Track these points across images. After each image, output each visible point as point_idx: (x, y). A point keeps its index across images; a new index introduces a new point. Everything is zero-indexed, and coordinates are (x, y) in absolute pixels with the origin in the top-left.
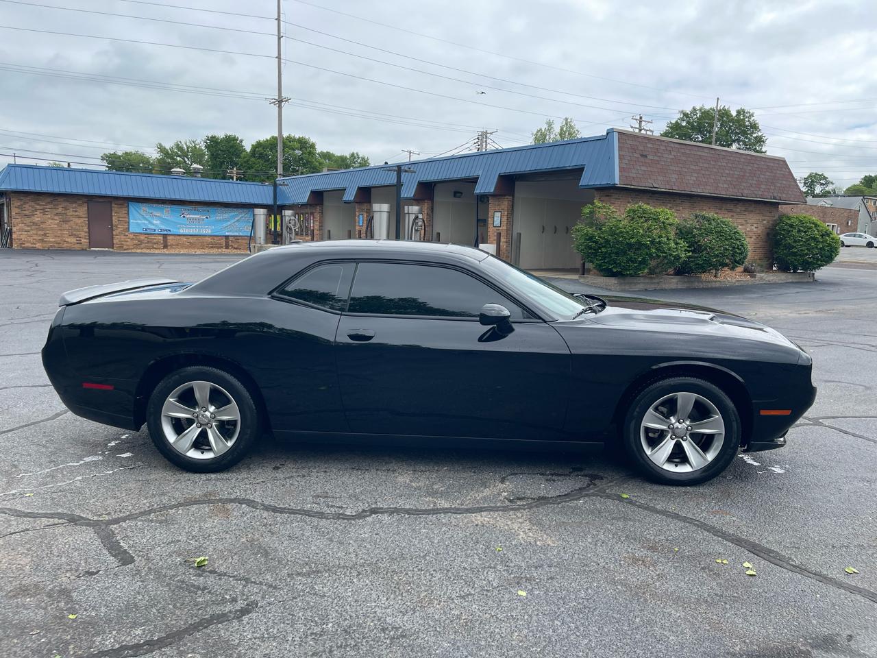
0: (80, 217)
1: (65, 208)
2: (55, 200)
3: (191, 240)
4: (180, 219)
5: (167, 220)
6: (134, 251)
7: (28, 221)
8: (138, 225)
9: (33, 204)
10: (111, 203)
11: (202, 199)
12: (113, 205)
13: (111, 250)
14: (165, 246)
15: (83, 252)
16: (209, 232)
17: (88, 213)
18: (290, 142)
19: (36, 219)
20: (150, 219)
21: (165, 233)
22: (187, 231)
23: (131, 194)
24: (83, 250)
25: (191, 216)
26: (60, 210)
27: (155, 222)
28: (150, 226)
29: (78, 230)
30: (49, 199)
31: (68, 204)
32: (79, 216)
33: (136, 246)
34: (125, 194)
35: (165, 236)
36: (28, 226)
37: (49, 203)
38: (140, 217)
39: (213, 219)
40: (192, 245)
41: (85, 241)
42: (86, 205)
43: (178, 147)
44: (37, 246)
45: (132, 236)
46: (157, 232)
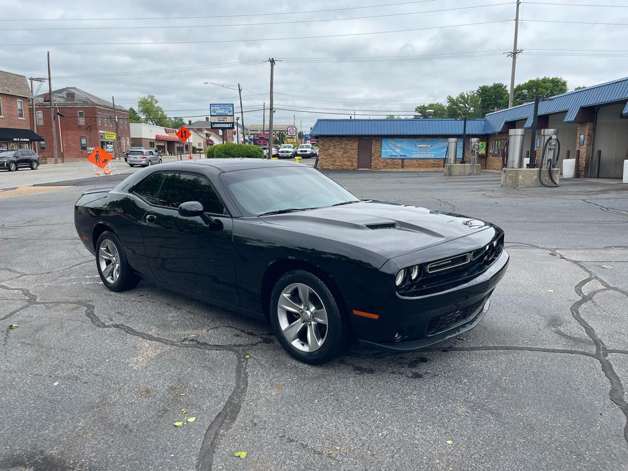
0: (354, 150)
1: (346, 144)
2: (341, 139)
3: (420, 162)
4: (414, 149)
5: (405, 149)
6: (383, 170)
7: (326, 153)
8: (387, 152)
9: (329, 142)
10: (372, 139)
11: (428, 133)
12: (373, 141)
13: (370, 169)
14: (403, 167)
15: (354, 171)
16: (432, 156)
17: (358, 147)
18: (544, 83)
19: (331, 152)
20: (394, 149)
21: (403, 157)
22: (417, 156)
23: (383, 133)
24: (354, 170)
25: (421, 146)
26: (344, 145)
27: (397, 151)
28: (394, 154)
29: (352, 158)
30: (338, 139)
31: (347, 141)
32: (353, 148)
33: (385, 167)
34: (379, 133)
35: (403, 159)
36: (326, 156)
37: (338, 141)
38: (388, 148)
39: (436, 146)
40: (420, 166)
41: (355, 164)
42: (357, 141)
43: (462, 97)
44: (330, 168)
45: (382, 160)
46: (398, 157)
